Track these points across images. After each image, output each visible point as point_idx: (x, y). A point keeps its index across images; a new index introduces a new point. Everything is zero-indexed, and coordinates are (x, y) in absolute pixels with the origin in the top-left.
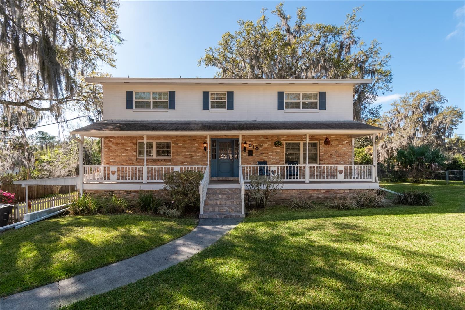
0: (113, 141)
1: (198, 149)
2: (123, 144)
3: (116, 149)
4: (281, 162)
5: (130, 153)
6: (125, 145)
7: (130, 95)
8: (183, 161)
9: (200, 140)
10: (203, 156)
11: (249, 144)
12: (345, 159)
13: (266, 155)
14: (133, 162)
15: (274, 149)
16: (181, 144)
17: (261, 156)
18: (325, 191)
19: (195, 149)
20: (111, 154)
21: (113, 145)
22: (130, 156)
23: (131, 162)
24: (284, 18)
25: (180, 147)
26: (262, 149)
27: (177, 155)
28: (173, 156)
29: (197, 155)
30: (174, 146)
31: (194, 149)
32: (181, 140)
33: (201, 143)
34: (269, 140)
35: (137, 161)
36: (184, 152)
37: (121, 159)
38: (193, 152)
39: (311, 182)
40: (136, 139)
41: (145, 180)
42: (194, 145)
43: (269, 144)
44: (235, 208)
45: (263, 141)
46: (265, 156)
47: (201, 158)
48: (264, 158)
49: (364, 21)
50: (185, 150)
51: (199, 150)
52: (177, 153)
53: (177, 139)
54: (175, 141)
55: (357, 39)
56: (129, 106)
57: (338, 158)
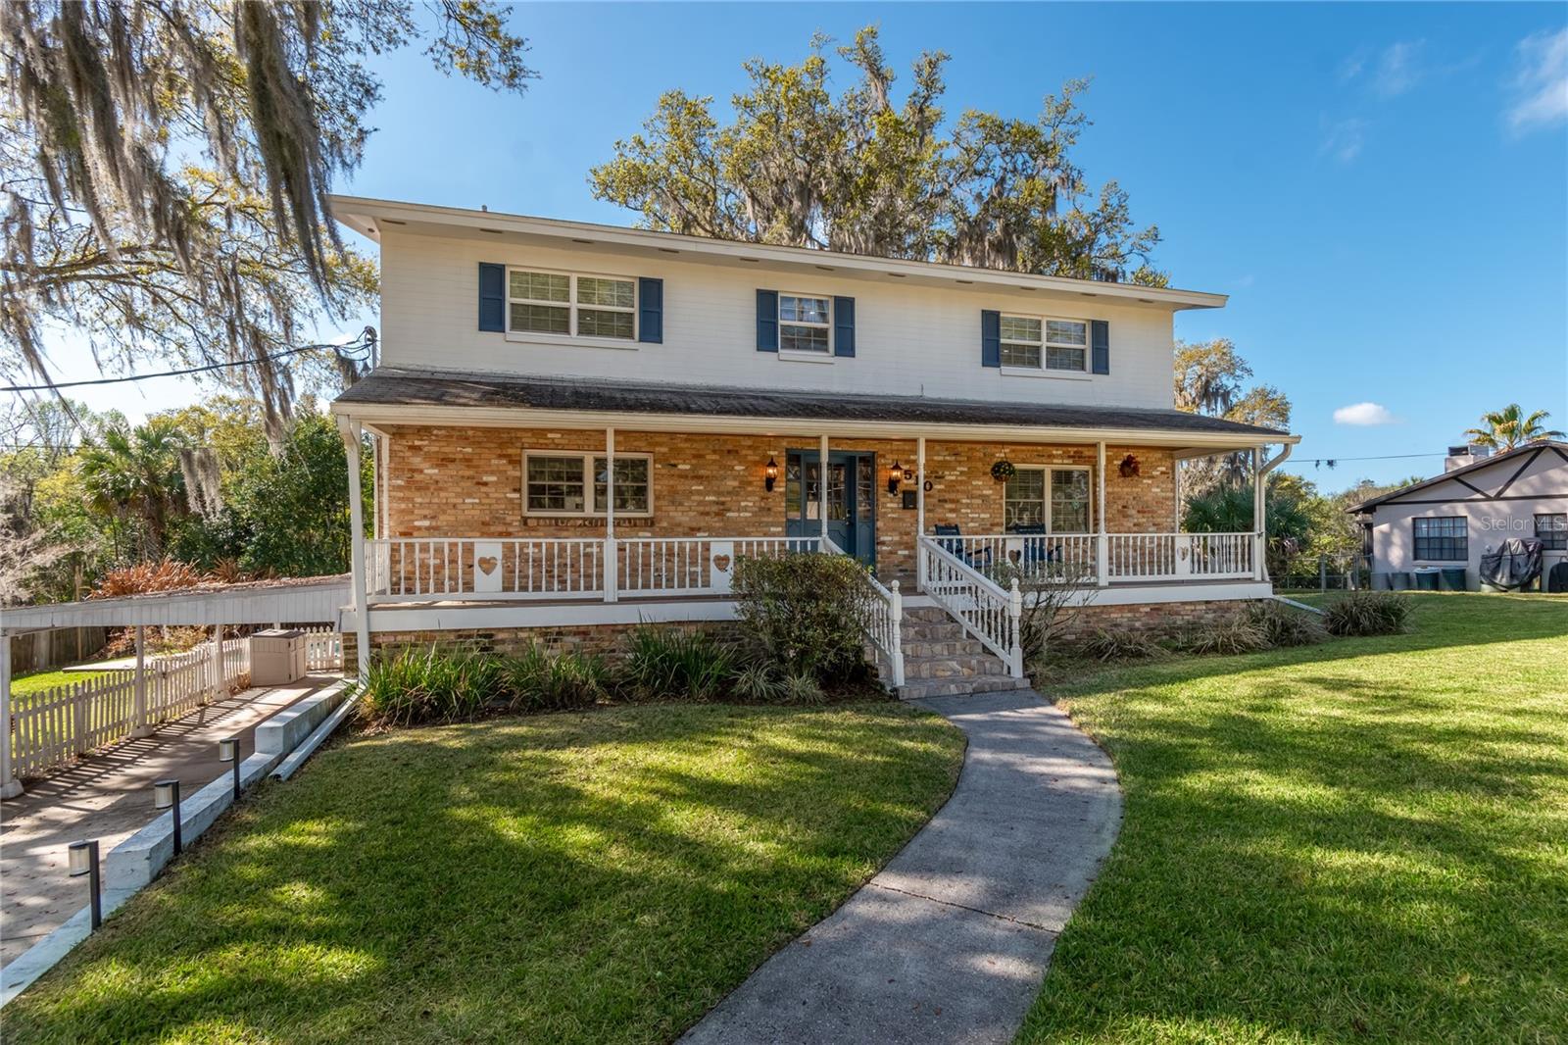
0: (426, 449)
1: (745, 483)
2: (467, 461)
3: (438, 478)
4: (996, 529)
5: (496, 495)
6: (478, 467)
7: (492, 277)
8: (694, 525)
9: (750, 452)
10: (761, 509)
11: (906, 472)
12: (1159, 520)
13: (952, 506)
14: (511, 530)
15: (977, 487)
16: (688, 467)
17: (940, 511)
18: (1148, 609)
19: (736, 484)
20: (419, 500)
21: (427, 465)
22: (496, 507)
23: (501, 528)
24: (878, 74)
25: (683, 476)
26: (942, 487)
27: (673, 503)
28: (657, 509)
29: (743, 504)
30: (664, 471)
31: (733, 483)
32: (688, 452)
33: (756, 463)
34: (962, 459)
35: (525, 524)
36: (699, 492)
37: (461, 518)
38: (729, 493)
39: (1112, 585)
40: (519, 445)
41: (610, 591)
42: (733, 469)
43: (962, 473)
44: (978, 662)
45: (945, 461)
46: (952, 511)
47: (755, 514)
48: (949, 515)
49: (1091, 124)
50: (701, 488)
51: (750, 489)
52: (673, 497)
53: (671, 449)
54: (664, 454)
55: (1075, 174)
56: (491, 318)
57: (1140, 515)
